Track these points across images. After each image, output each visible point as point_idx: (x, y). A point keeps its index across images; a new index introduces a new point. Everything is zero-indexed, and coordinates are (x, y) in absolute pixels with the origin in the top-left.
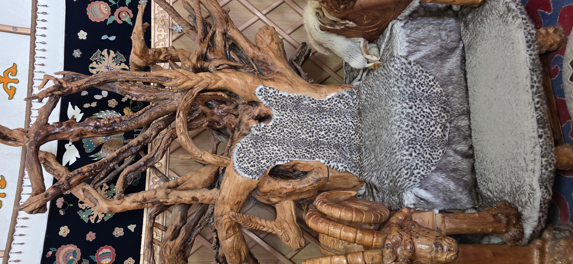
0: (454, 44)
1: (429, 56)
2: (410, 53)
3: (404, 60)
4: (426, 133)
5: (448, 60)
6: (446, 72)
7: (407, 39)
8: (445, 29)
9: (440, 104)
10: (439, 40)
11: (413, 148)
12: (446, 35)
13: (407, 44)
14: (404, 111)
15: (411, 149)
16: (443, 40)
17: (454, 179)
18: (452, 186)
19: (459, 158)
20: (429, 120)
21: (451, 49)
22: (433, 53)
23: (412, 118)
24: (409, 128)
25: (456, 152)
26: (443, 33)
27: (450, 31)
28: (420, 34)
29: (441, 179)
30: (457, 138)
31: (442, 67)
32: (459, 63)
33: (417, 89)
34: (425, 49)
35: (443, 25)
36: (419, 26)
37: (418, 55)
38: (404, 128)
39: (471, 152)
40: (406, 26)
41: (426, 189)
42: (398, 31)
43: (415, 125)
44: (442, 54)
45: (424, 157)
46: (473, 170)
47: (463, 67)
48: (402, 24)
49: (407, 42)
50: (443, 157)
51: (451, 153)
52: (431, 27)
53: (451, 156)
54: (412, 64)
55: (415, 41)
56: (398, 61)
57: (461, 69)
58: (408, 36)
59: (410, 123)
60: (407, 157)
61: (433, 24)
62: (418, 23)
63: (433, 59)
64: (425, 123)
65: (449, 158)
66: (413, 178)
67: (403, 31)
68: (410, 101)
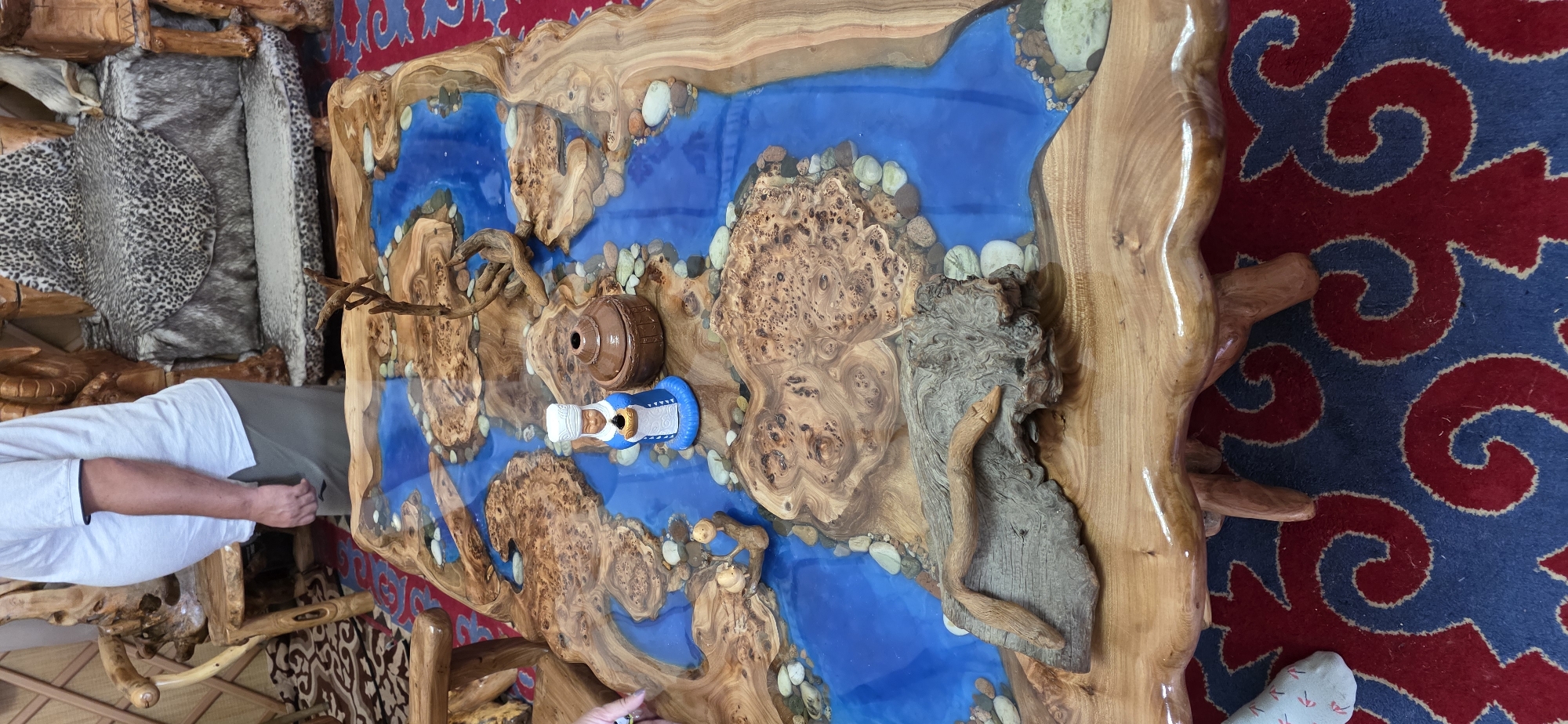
0: (227, 100)
1: (180, 120)
2: (144, 116)
3: (131, 128)
4: (174, 245)
5: (214, 130)
6: (210, 149)
7: (138, 91)
8: (209, 77)
9: (198, 199)
10: (198, 96)
11: (152, 269)
12: (210, 86)
13: (138, 100)
14: (135, 210)
15: (149, 272)
16: (204, 96)
17: (224, 313)
18: (219, 322)
19: (232, 281)
20: (178, 225)
21: (221, 110)
22: (187, 117)
23: (148, 224)
24: (143, 239)
25: (227, 272)
26: (206, 84)
27: (219, 81)
28: (163, 83)
29: (200, 315)
30: (229, 252)
31: (203, 140)
32: (233, 135)
33: (157, 176)
34: (171, 110)
35: (206, 69)
36: (161, 69)
37: (158, 120)
38: (136, 239)
39: (253, 271)
40: (135, 68)
41: (176, 329)
42: (120, 76)
43: (153, 234)
44: (203, 118)
45: (171, 283)
46: (255, 297)
47: (242, 141)
48: (128, 64)
49: (138, 96)
50: (203, 282)
51: (218, 274)
52: (182, 73)
53: (218, 280)
54: (147, 134)
55: (154, 95)
56: (120, 128)
57: (238, 143)
58: (140, 86)
59: (146, 231)
60: (142, 284)
61: (186, 67)
62: (159, 64)
63: (187, 126)
64: (173, 230)
65: (214, 283)
66: (152, 316)
67: (129, 77)
68: (145, 196)
